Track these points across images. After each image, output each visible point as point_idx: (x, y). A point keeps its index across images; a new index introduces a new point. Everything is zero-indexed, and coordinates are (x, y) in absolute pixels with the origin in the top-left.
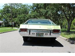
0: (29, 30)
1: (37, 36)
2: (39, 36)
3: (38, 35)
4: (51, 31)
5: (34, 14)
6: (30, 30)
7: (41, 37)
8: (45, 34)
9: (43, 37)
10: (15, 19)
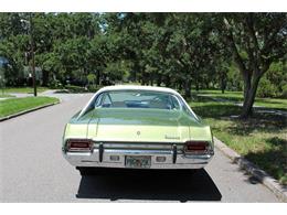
0: (98, 145)
1: (128, 166)
2: (133, 167)
3: (132, 162)
4: (179, 147)
5: (119, 38)
6: (102, 146)
7: (143, 167)
8: (158, 159)
9: (147, 167)
10: (46, 56)
